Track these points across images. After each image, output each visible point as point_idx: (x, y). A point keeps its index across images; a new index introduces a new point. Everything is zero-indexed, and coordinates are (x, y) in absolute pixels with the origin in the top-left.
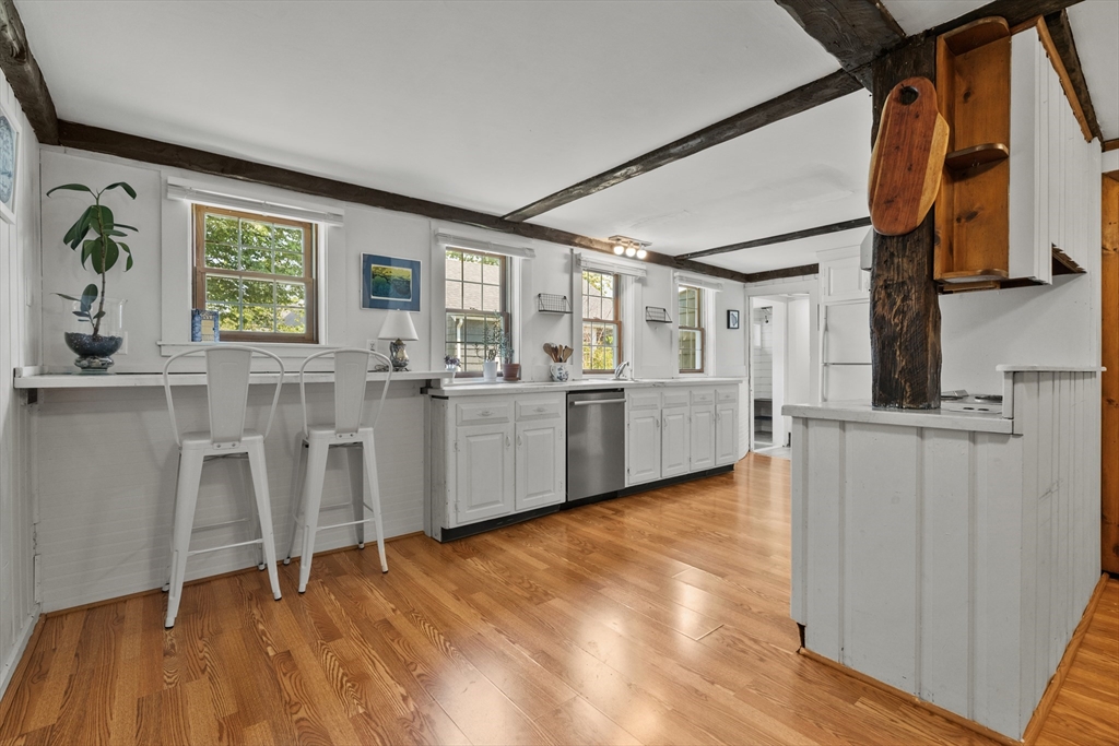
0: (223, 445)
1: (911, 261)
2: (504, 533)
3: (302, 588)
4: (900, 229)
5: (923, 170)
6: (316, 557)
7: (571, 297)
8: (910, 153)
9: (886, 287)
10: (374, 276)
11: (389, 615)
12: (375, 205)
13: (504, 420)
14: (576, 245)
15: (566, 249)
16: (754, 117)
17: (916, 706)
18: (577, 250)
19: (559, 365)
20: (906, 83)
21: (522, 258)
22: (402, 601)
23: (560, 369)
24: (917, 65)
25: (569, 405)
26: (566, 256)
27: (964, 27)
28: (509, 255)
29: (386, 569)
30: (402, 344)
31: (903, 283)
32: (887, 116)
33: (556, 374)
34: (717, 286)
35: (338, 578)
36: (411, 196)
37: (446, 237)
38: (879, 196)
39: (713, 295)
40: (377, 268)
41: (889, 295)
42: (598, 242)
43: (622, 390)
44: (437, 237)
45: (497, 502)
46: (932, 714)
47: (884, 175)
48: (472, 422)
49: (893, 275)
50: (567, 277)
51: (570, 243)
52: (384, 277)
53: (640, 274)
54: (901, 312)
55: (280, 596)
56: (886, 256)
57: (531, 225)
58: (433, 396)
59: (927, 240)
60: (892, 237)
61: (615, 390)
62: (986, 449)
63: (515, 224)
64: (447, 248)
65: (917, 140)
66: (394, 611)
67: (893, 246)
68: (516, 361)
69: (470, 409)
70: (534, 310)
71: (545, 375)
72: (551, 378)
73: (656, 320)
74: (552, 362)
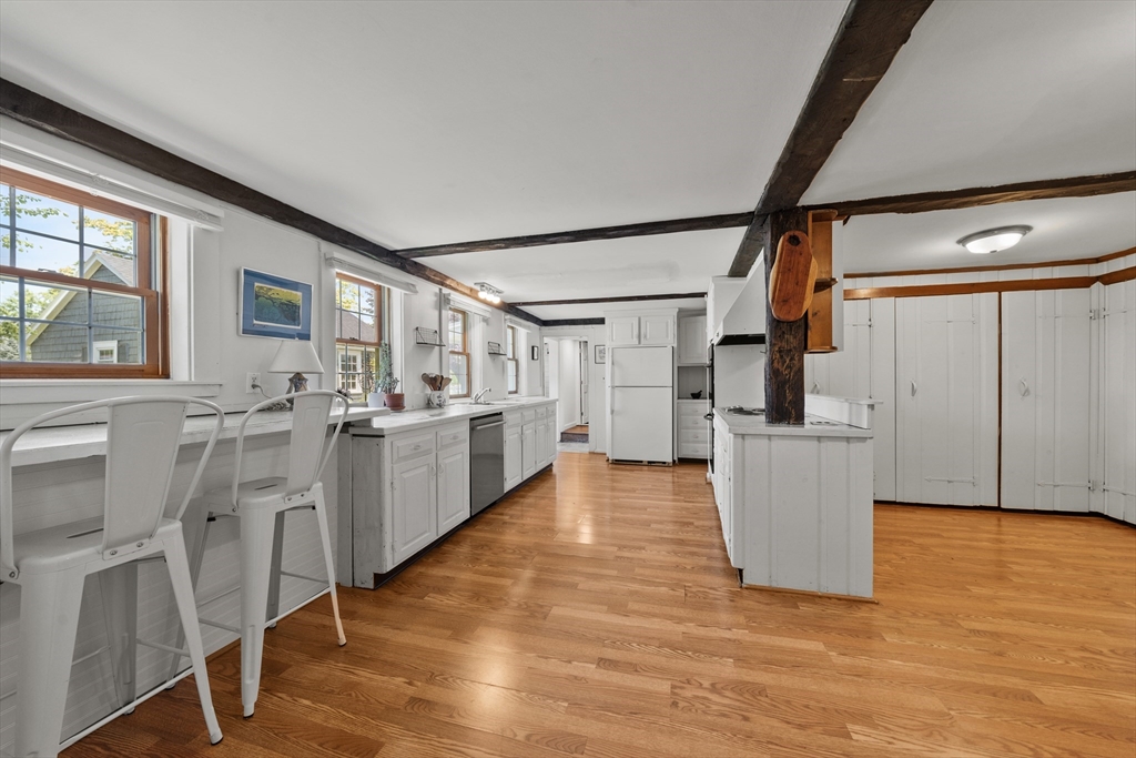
0: (121, 550)
1: (795, 337)
2: (431, 560)
3: (249, 710)
4: (792, 319)
5: (805, 286)
6: (210, 661)
7: (439, 332)
8: (797, 275)
9: (780, 351)
10: (257, 297)
11: (411, 691)
12: (261, 213)
13: (428, 452)
14: (447, 286)
15: (435, 288)
16: (680, 226)
17: (820, 597)
18: (445, 291)
19: (437, 393)
20: (797, 233)
21: (404, 292)
22: (405, 669)
23: (439, 397)
24: (798, 223)
25: (472, 429)
26: (436, 294)
27: (822, 211)
28: (387, 286)
29: (343, 640)
30: (304, 379)
31: (790, 350)
32: (782, 249)
33: (436, 401)
34: (528, 328)
35: (284, 675)
36: (306, 212)
37: (341, 263)
38: (779, 297)
39: (524, 333)
40: (261, 288)
41: (782, 357)
42: (462, 285)
43: (501, 413)
44: (330, 262)
45: (425, 532)
46: (830, 598)
47: (781, 285)
48: (406, 458)
49: (784, 344)
50: (437, 313)
51: (442, 284)
52: (271, 299)
53: (488, 315)
54: (789, 367)
55: (220, 736)
56: (779, 333)
57: (416, 263)
58: (354, 435)
59: (803, 327)
60: (783, 322)
61: (497, 414)
62: (855, 446)
63: (405, 261)
64: (339, 275)
65: (801, 268)
66: (410, 684)
67: (784, 327)
68: (398, 391)
69: (403, 443)
70: (413, 342)
71: (422, 402)
72: (429, 405)
73: (495, 353)
74: (429, 391)
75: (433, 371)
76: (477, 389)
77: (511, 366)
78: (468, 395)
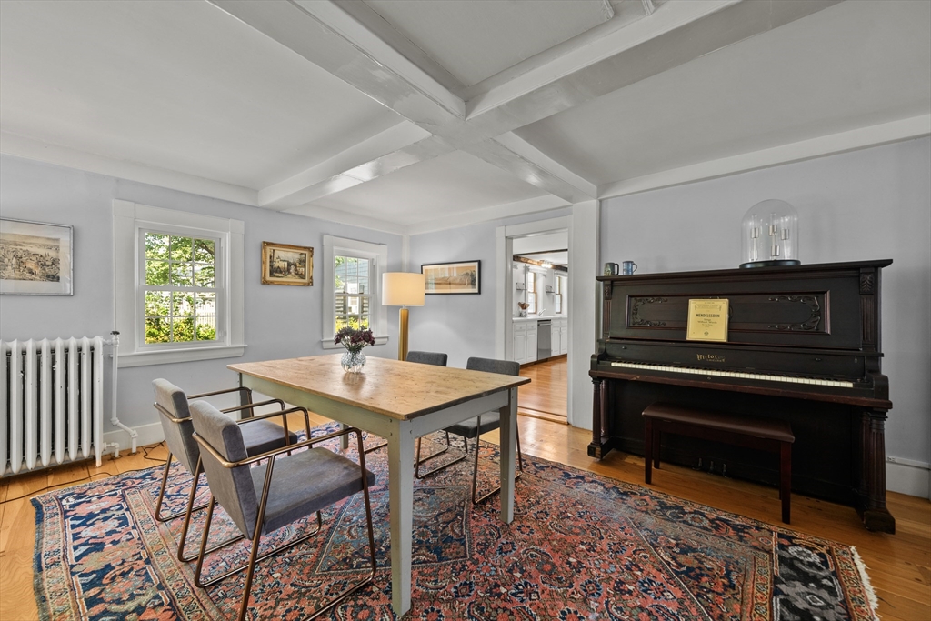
13: (524, 330)
14: (528, 263)
15: (523, 264)
18: (527, 265)
19: (524, 310)
23: (525, 312)
25: (539, 325)
26: (523, 267)
33: (523, 314)
43: (550, 320)
45: (522, 359)
48: (518, 331)
53: (546, 273)
61: (548, 320)
69: (517, 326)
71: (518, 315)
72: (521, 315)
73: (549, 292)
74: (521, 309)
75: (522, 302)
76: (540, 310)
77: (558, 298)
78: (535, 313)
